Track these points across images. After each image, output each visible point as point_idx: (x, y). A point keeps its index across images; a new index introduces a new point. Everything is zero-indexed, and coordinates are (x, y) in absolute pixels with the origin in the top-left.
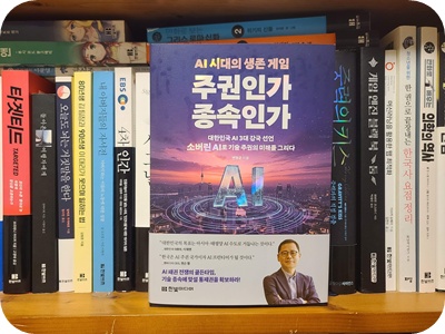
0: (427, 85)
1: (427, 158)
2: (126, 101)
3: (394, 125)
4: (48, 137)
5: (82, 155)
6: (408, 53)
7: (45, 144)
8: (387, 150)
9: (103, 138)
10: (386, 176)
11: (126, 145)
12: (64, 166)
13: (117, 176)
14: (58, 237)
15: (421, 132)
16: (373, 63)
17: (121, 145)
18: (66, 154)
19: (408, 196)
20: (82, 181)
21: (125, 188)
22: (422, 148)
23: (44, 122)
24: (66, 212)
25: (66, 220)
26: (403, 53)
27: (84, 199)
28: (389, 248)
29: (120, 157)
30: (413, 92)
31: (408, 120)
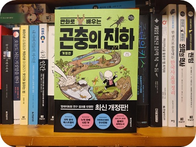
0: (182, 31)
1: (182, 65)
2: (44, 39)
3: (166, 50)
4: (9, 54)
5: (24, 62)
6: (173, 16)
7: (7, 57)
8: (163, 61)
9: (34, 55)
10: (163, 73)
11: (44, 59)
12: (16, 68)
13: (40, 72)
14: (13, 100)
15: (179, 53)
16: (157, 21)
17: (42, 59)
18: (17, 62)
19: (173, 82)
20: (24, 74)
21: (43, 78)
22: (179, 60)
23: (7, 48)
24: (17, 88)
25: (17, 92)
26: (170, 16)
27: (25, 83)
28: (164, 106)
29: (42, 64)
30: (175, 34)
31: (173, 47)
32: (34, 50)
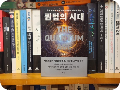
0: (117, 13)
1: (117, 34)
2: (30, 19)
3: (108, 25)
4: (8, 29)
5: (18, 34)
6: (112, 3)
7: (7, 31)
8: (105, 32)
10: (105, 40)
13: (28, 40)
14: (11, 58)
15: (116, 27)
16: (102, 6)
17: (29, 32)
18: (13, 34)
19: (112, 46)
20: (18, 42)
21: (30, 44)
22: (116, 31)
23: (6, 25)
24: (13, 51)
25: (14, 53)
26: (110, 3)
27: (18, 47)
28: (106, 60)
29: (28, 35)
30: (113, 15)
31: (112, 23)
32: (23, 26)
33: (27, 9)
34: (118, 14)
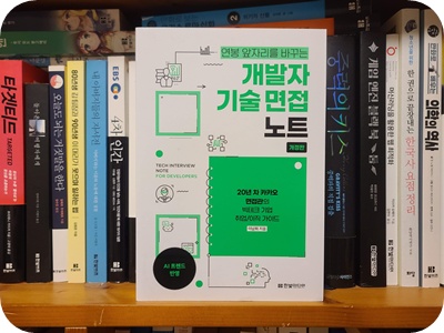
0: (431, 70)
1: (432, 146)
2: (119, 90)
3: (396, 113)
4: (41, 126)
5: (75, 144)
6: (411, 37)
7: (38, 133)
8: (388, 138)
9: (96, 127)
10: (387, 166)
11: (119, 135)
12: (57, 156)
13: (110, 166)
14: (51, 227)
15: (424, 120)
16: (373, 48)
17: (114, 135)
18: (60, 144)
19: (410, 187)
20: (76, 171)
21: (118, 178)
22: (425, 136)
23: (37, 112)
24: (59, 202)
25: (60, 210)
26: (405, 38)
27: (77, 189)
28: (391, 241)
29: (113, 146)
30: (416, 77)
31: (410, 107)
32: (96, 117)
33: (109, 58)
34: (432, 74)
